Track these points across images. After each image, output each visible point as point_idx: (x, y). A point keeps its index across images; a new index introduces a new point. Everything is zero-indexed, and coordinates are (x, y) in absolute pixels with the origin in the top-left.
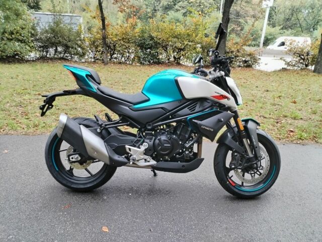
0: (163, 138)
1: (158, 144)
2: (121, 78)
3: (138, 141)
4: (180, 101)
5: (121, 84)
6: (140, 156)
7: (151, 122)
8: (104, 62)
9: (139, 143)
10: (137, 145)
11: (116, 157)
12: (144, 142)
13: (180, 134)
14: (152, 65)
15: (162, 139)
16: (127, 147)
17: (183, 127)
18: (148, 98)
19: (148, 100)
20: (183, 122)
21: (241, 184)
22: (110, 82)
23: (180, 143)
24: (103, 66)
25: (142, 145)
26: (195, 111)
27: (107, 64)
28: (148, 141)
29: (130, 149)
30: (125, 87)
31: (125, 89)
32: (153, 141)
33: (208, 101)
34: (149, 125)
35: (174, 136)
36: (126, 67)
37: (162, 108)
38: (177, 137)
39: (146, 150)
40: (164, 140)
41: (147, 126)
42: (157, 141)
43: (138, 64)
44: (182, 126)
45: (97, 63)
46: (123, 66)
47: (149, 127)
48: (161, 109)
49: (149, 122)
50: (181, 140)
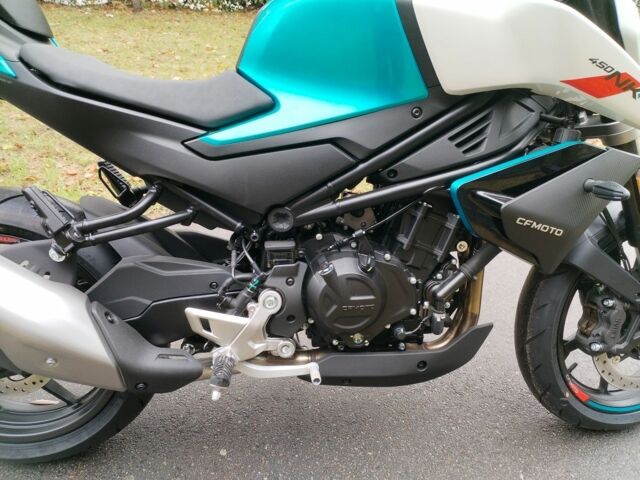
0: (345, 267)
1: (325, 295)
2: (176, 43)
3: (239, 285)
4: (417, 106)
5: (178, 57)
6: (250, 344)
7: (289, 202)
8: (131, 6)
9: (244, 294)
10: (235, 302)
11: (152, 359)
12: (261, 286)
13: (413, 246)
14: (249, 10)
15: (339, 273)
16: (194, 313)
17: (425, 218)
18: (267, 99)
19: (270, 107)
20: (430, 198)
21: (596, 386)
22: (148, 54)
23: (413, 280)
24: (129, 14)
25: (255, 299)
26: (482, 150)
27: (141, 9)
28: (280, 282)
29: (206, 324)
30: (188, 66)
31: (187, 70)
32: (299, 280)
33: (529, 102)
34: (283, 217)
35: (388, 256)
36: (187, 17)
37: (333, 141)
38: (396, 260)
39: (272, 318)
40: (350, 279)
41: (271, 219)
42: (318, 282)
43: (217, 10)
44: (419, 215)
45: (116, 9)
46: (180, 15)
47: (283, 226)
48: (329, 145)
49: (281, 206)
50: (414, 269)
